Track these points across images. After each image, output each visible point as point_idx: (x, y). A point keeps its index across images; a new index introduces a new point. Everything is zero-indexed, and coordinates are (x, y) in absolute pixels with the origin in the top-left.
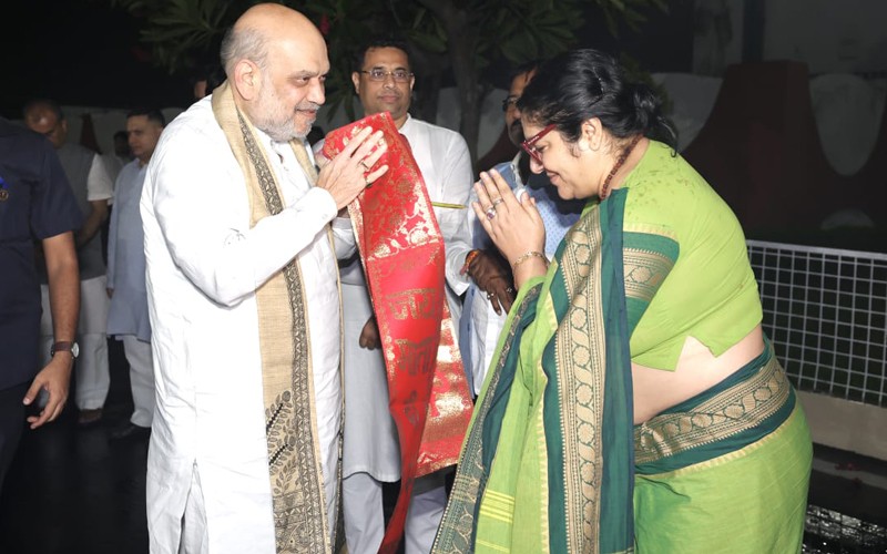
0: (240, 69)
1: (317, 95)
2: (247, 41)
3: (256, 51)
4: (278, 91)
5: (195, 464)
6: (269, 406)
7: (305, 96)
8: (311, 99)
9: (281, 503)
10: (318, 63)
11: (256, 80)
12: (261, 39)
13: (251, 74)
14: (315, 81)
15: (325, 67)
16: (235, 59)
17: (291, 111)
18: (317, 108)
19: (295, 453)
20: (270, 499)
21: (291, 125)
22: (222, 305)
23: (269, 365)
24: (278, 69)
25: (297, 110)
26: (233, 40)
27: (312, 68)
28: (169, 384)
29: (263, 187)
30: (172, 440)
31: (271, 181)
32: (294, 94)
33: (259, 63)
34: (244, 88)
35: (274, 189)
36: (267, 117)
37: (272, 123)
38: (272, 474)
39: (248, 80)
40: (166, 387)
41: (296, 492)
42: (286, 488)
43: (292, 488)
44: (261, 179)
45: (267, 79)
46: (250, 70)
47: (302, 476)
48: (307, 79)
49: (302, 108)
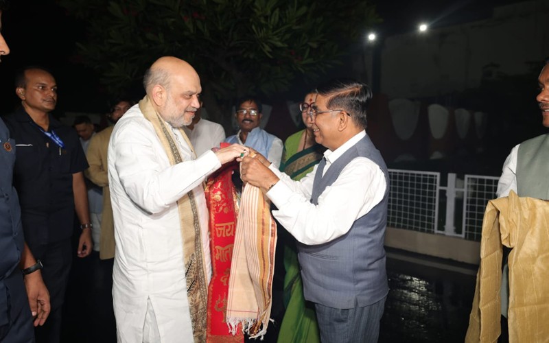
0: (154, 89)
1: (195, 103)
2: (158, 76)
3: (164, 81)
4: (176, 102)
5: (149, 298)
6: (186, 263)
7: (190, 104)
8: (193, 105)
9: (194, 309)
10: (196, 87)
11: (164, 95)
12: (166, 74)
13: (161, 93)
14: (195, 97)
15: (199, 89)
16: (152, 85)
17: (183, 112)
18: (195, 110)
19: (197, 283)
20: (188, 309)
21: (182, 119)
22: (150, 214)
23: (187, 242)
24: (176, 90)
25: (186, 111)
26: (150, 75)
27: (194, 90)
28: (131, 259)
29: (173, 152)
30: (134, 288)
31: (176, 149)
32: (184, 103)
33: (165, 87)
34: (157, 99)
35: (178, 153)
36: (170, 115)
37: (173, 118)
38: (189, 296)
39: (160, 96)
40: (127, 260)
41: (199, 302)
42: (195, 301)
43: (197, 301)
44: (172, 148)
45: (170, 95)
46: (160, 90)
47: (201, 295)
48: (191, 96)
49: (188, 110)
